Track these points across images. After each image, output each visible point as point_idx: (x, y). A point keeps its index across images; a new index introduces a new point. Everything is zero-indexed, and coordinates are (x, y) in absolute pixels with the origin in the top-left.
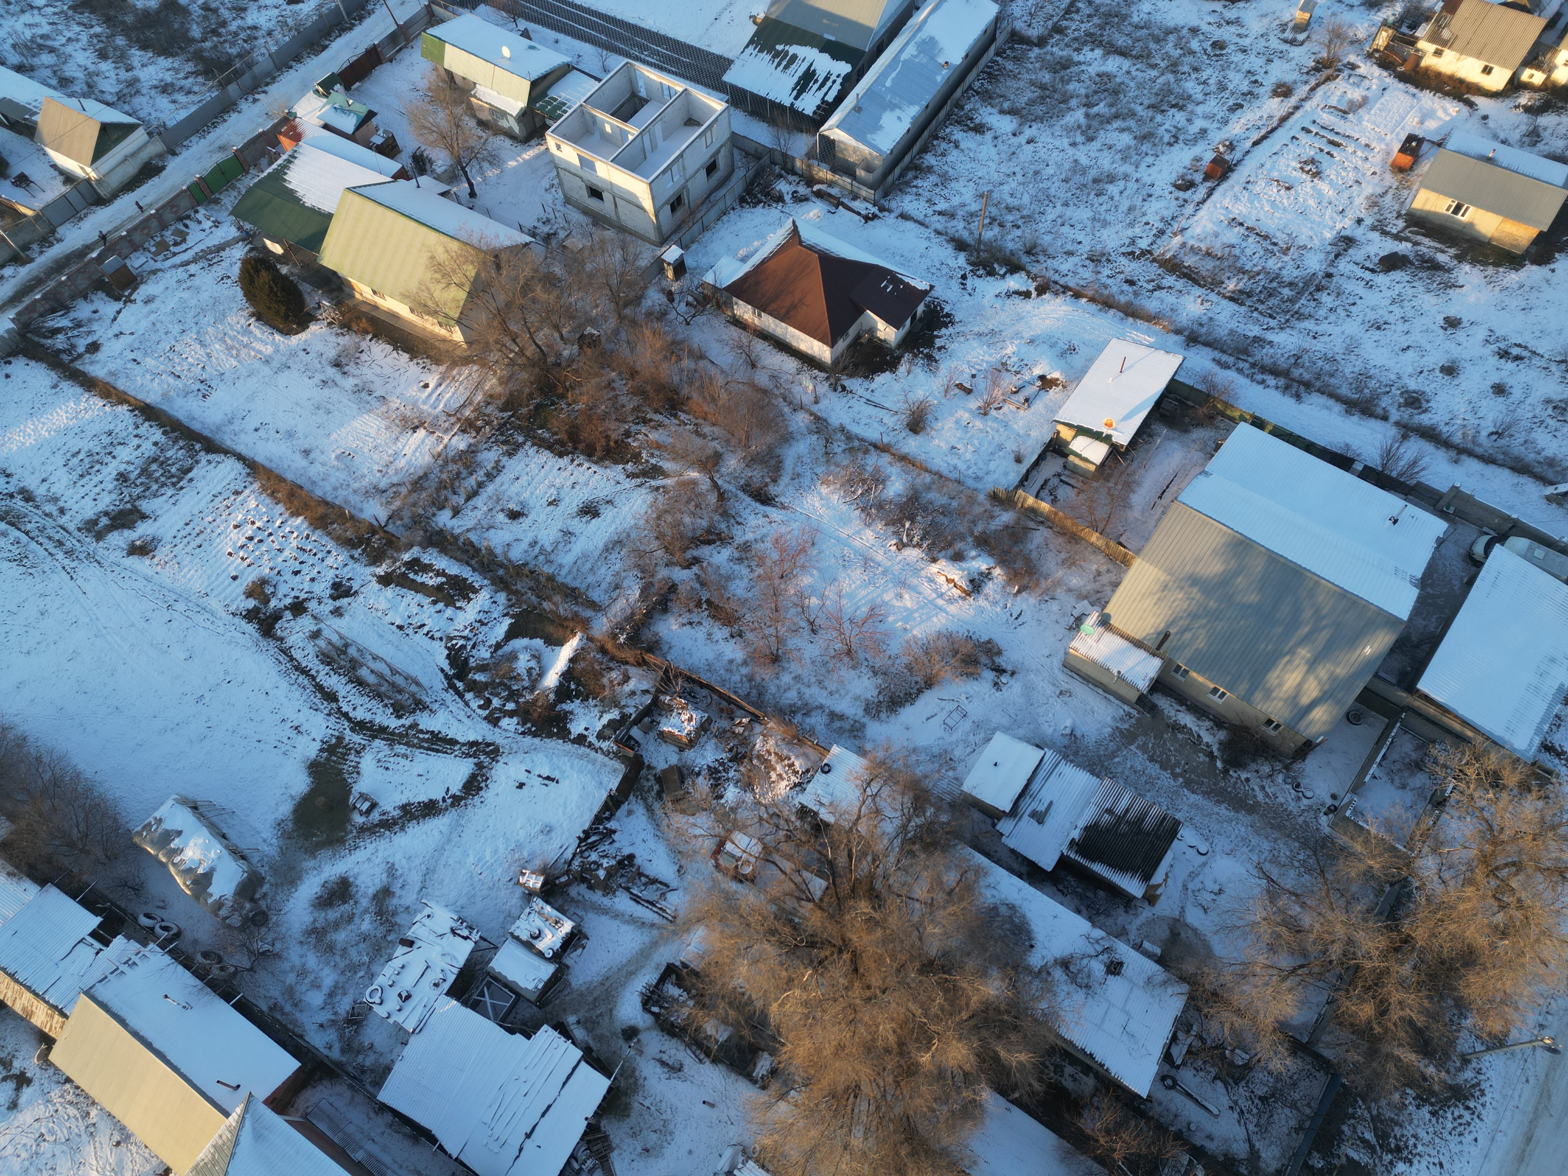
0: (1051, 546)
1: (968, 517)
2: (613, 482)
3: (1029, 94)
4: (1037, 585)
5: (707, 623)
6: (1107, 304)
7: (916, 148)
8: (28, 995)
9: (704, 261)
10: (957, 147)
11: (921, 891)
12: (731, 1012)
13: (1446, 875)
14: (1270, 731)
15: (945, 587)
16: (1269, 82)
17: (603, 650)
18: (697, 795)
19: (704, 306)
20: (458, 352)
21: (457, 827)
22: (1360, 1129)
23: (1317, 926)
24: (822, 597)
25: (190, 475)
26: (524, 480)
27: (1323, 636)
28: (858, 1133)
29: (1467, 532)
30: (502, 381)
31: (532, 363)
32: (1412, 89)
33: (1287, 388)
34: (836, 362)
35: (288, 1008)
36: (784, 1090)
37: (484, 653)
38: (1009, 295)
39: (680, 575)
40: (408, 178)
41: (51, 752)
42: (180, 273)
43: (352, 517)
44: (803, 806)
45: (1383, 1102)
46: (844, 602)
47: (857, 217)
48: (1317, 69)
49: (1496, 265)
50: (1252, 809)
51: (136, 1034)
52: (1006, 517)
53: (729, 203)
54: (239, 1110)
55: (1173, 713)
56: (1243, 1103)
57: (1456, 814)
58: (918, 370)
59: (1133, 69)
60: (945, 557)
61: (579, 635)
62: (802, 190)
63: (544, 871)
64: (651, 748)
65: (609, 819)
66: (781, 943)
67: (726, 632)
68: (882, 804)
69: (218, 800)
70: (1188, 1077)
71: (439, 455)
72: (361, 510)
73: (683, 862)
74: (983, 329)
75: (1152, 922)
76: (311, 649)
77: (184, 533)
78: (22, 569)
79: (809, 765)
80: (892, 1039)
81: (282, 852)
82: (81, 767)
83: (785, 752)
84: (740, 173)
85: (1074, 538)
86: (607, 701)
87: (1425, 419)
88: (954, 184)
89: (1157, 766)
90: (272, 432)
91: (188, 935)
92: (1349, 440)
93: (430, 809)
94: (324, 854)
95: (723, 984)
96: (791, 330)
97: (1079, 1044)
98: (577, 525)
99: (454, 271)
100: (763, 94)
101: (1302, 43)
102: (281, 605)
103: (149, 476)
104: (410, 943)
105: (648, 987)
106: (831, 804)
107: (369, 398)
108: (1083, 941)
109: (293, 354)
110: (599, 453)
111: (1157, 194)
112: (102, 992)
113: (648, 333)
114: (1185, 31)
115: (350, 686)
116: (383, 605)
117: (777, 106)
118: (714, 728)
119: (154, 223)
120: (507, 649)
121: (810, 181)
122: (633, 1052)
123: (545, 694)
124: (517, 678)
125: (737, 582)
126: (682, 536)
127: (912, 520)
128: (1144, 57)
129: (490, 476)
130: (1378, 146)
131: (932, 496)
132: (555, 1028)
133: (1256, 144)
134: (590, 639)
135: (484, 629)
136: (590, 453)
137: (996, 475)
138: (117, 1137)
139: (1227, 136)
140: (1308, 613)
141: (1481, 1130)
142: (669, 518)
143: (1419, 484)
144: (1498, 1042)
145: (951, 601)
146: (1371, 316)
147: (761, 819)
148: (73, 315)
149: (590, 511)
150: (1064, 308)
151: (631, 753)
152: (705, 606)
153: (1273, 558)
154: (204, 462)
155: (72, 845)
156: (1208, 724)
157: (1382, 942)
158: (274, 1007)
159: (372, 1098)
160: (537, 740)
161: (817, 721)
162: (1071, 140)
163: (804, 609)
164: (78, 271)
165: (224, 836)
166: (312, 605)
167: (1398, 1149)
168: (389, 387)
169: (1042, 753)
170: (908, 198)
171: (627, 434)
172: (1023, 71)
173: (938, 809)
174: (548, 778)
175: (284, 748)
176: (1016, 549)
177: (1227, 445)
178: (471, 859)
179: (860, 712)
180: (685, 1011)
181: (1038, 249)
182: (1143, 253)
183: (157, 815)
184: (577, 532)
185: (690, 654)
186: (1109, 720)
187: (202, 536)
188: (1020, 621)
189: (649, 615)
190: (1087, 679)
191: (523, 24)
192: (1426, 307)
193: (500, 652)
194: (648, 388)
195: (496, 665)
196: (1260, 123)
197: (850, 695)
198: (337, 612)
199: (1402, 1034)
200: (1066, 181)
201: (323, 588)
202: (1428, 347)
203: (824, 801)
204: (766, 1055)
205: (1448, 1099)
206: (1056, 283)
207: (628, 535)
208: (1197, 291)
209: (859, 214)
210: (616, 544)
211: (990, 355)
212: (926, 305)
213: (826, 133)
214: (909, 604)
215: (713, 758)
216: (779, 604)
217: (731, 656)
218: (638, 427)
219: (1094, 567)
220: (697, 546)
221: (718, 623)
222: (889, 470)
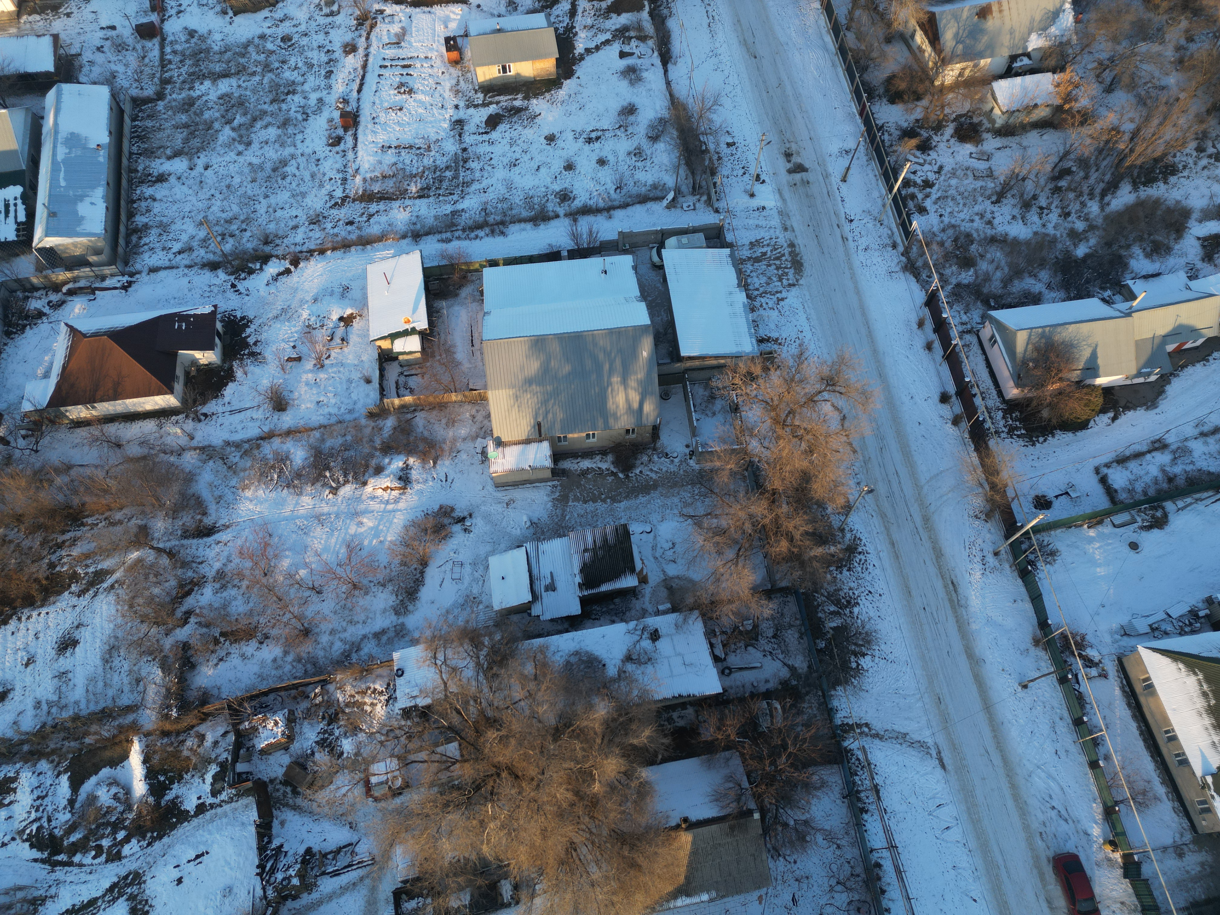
0: (432, 421)
1: (365, 440)
2: (69, 610)
3: (179, 138)
4: (442, 450)
5: (235, 649)
6: (345, 246)
7: (123, 217)
9: (12, 398)
10: (155, 200)
11: (518, 693)
12: (460, 879)
13: (766, 444)
14: (632, 436)
15: (386, 495)
16: (337, 46)
17: (165, 734)
18: (324, 768)
19: (40, 429)
22: (826, 608)
23: (730, 522)
24: (306, 565)
27: (618, 363)
28: (593, 869)
29: (643, 253)
32: (426, 9)
33: (493, 232)
34: (184, 401)
36: (531, 890)
37: (64, 817)
38: (276, 278)
39: (182, 634)
44: (403, 710)
45: (825, 585)
46: (324, 557)
47: (116, 292)
48: (361, 24)
49: (548, 91)
50: (655, 487)
52: (390, 423)
55: (576, 466)
56: (768, 648)
57: (747, 408)
58: (251, 368)
59: (241, 82)
60: (370, 476)
61: (136, 740)
62: (54, 297)
64: (262, 766)
65: (270, 842)
66: (458, 806)
67: (254, 643)
68: (452, 663)
70: (734, 660)
73: (350, 819)
74: (275, 312)
75: (654, 593)
79: (387, 680)
80: (569, 795)
83: (363, 686)
85: (442, 406)
86: (199, 766)
87: (577, 204)
88: (173, 227)
89: (591, 503)
92: (548, 241)
95: (441, 868)
96: (128, 401)
97: (669, 695)
98: (65, 663)
101: (339, 12)
106: (421, 691)
108: (628, 636)
110: (39, 597)
111: (322, 156)
113: (6, 480)
114: (256, 40)
118: (299, 714)
120: (82, 798)
121: (56, 288)
123: (143, 801)
124: (110, 810)
125: (234, 603)
126: (162, 605)
127: (328, 468)
128: (241, 71)
130: (433, 55)
131: (329, 443)
133: (359, 91)
134: (147, 735)
135: (47, 800)
136: (30, 602)
137: (362, 401)
139: (337, 96)
140: (601, 356)
141: (872, 558)
142: (140, 601)
143: (602, 243)
144: (848, 508)
145: (396, 501)
146: (506, 161)
147: (381, 743)
149: (67, 644)
150: (319, 265)
151: (249, 784)
152: (222, 639)
153: (561, 338)
156: (598, 458)
157: (764, 503)
160: (165, 840)
161: (369, 648)
162: (235, 151)
163: (299, 583)
167: (849, 602)
169: (524, 548)
170: (146, 256)
171: (52, 566)
172: (163, 122)
173: (490, 635)
174: (198, 857)
176: (412, 439)
177: (485, 288)
179: (394, 618)
181: (271, 237)
182: (344, 199)
184: (69, 667)
185: (239, 680)
186: (546, 498)
188: (449, 480)
189: (182, 680)
190: (516, 485)
192: (530, 137)
193: (77, 805)
194: (42, 520)
195: (82, 817)
196: (352, 77)
197: (378, 613)
199: (808, 543)
200: (253, 181)
202: (549, 160)
203: (414, 694)
204: (503, 882)
205: (849, 556)
206: (301, 252)
207: (116, 638)
208: (396, 204)
209: (115, 288)
210: (110, 652)
211: (295, 326)
212: (221, 321)
213: (40, 246)
214: (371, 524)
215: (315, 734)
216: (279, 594)
217: (272, 657)
218: (58, 554)
219: (468, 415)
220: (180, 603)
221: (243, 643)
222: (285, 447)
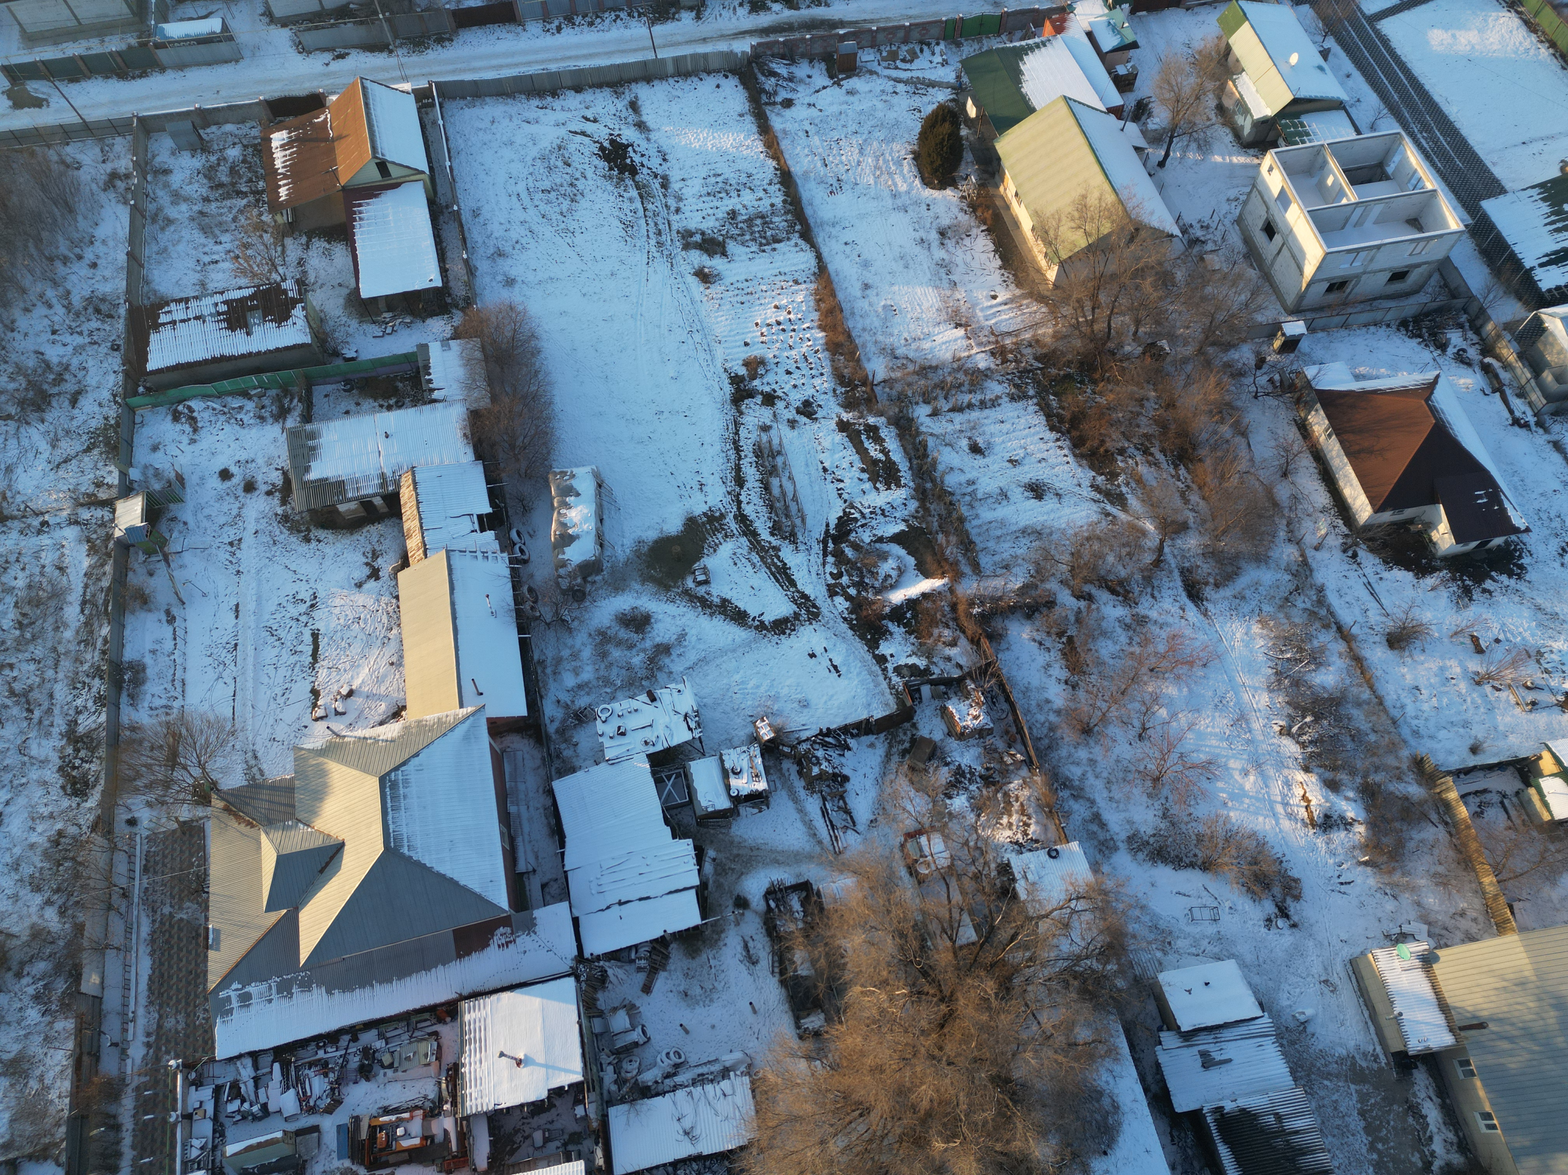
0: (1436, 851)
1: (1375, 759)
2: (1075, 481)
4: (1390, 872)
5: (1055, 655)
8: (417, 522)
9: (1319, 353)
11: (1048, 1019)
12: (823, 961)
15: (1296, 800)
17: (954, 607)
18: (933, 779)
19: (1284, 392)
20: (1041, 288)
21: (748, 645)
24: (1174, 715)
25: (776, 245)
26: (1006, 427)
28: (841, 1142)
30: (1056, 336)
31: (1093, 338)
34: (1368, 527)
35: (549, 671)
36: (814, 1055)
37: (866, 537)
39: (1066, 599)
40: (1119, 118)
41: (547, 374)
42: (889, 86)
43: (858, 360)
44: (1008, 865)
46: (1190, 735)
47: (1506, 414)
51: (453, 604)
52: (1414, 790)
53: (1388, 317)
54: (470, 709)
55: (1422, 1095)
58: (1444, 594)
60: (1320, 776)
61: (946, 580)
62: (1473, 353)
63: (778, 731)
64: (928, 712)
65: (853, 736)
66: (902, 948)
67: (1064, 674)
68: (1075, 923)
69: (618, 492)
71: (959, 359)
72: (869, 360)
73: (880, 818)
74: (1547, 605)
76: (754, 437)
77: (740, 285)
78: (623, 234)
79: (1042, 838)
80: (925, 1104)
81: (626, 564)
82: (557, 399)
83: (1030, 811)
84: (1422, 298)
85: (1466, 862)
86: (924, 648)
89: (1362, 1124)
90: (856, 253)
91: (531, 567)
93: (739, 617)
94: (650, 587)
95: (834, 936)
96: (1349, 469)
98: (1017, 494)
99: (1092, 219)
100: (1510, 240)
102: (760, 389)
103: (750, 226)
104: (653, 699)
105: (781, 882)
106: (1034, 884)
107: (944, 276)
109: (917, 203)
110: (1084, 450)
112: (456, 559)
113: (1212, 380)
115: (758, 484)
116: (826, 443)
117: (1515, 262)
118: (990, 740)
119: (901, 34)
120: (885, 547)
121: (1487, 349)
122: (732, 918)
123: (883, 604)
124: (874, 575)
125: (1109, 643)
126: (1095, 568)
127: (1317, 718)
129: (983, 405)
131: (1357, 714)
132: (696, 848)
134: (951, 590)
135: (881, 518)
136: (1077, 444)
137: (1438, 746)
138: (394, 659)
142: (1096, 546)
145: (1291, 816)
147: (966, 843)
148: (793, 69)
149: (1037, 490)
151: (909, 703)
152: (1064, 639)
154: (793, 242)
155: (512, 447)
156: (1451, 1136)
158: (542, 663)
159: (549, 779)
160: (850, 633)
161: (1079, 810)
163: (1148, 711)
164: (822, 38)
165: (601, 520)
166: (780, 405)
168: (967, 278)
169: (1260, 1013)
171: (1122, 451)
173: (1121, 972)
174: (835, 667)
175: (683, 492)
176: (1397, 825)
178: (737, 677)
179: (1123, 835)
180: (792, 927)
183: (575, 471)
184: (1013, 499)
185: (1019, 667)
186: (1352, 1044)
187: (749, 297)
188: (1343, 888)
189: (1012, 610)
190: (1363, 992)
191: (1330, 43)
193: (878, 545)
194: (1173, 427)
195: (868, 552)
197: (1127, 815)
198: (792, 424)
201: (796, 398)
203: (1030, 876)
204: (822, 1016)
207: (1051, 534)
209: (1511, 412)
210: (1035, 533)
211: (1533, 635)
212: (1506, 542)
213: (1543, 317)
214: (1248, 786)
215: (969, 762)
216: (1130, 691)
217: (1051, 697)
218: (1136, 453)
219: (1463, 905)
220: (1100, 587)
221: (1063, 662)
222: (1334, 658)
